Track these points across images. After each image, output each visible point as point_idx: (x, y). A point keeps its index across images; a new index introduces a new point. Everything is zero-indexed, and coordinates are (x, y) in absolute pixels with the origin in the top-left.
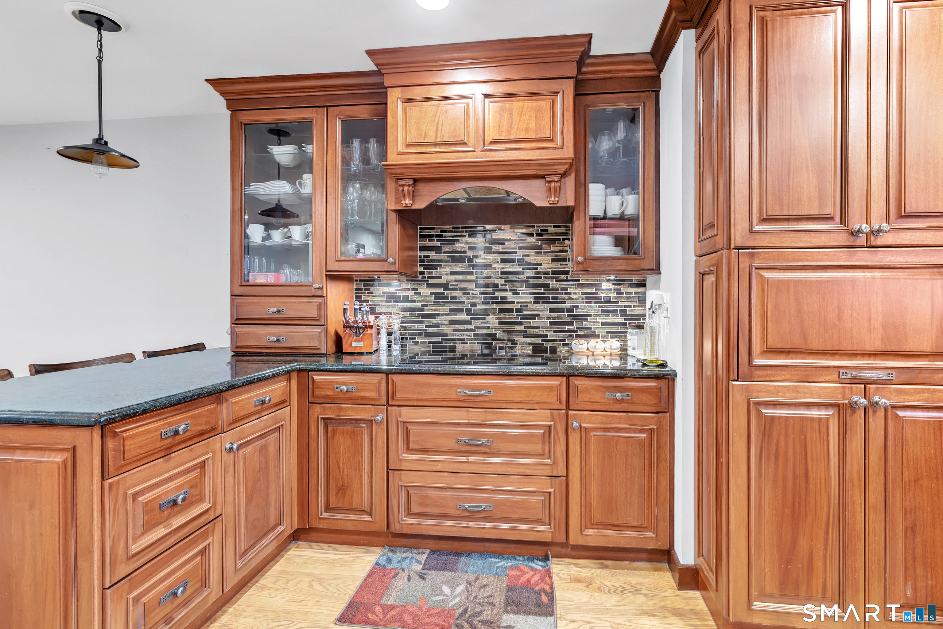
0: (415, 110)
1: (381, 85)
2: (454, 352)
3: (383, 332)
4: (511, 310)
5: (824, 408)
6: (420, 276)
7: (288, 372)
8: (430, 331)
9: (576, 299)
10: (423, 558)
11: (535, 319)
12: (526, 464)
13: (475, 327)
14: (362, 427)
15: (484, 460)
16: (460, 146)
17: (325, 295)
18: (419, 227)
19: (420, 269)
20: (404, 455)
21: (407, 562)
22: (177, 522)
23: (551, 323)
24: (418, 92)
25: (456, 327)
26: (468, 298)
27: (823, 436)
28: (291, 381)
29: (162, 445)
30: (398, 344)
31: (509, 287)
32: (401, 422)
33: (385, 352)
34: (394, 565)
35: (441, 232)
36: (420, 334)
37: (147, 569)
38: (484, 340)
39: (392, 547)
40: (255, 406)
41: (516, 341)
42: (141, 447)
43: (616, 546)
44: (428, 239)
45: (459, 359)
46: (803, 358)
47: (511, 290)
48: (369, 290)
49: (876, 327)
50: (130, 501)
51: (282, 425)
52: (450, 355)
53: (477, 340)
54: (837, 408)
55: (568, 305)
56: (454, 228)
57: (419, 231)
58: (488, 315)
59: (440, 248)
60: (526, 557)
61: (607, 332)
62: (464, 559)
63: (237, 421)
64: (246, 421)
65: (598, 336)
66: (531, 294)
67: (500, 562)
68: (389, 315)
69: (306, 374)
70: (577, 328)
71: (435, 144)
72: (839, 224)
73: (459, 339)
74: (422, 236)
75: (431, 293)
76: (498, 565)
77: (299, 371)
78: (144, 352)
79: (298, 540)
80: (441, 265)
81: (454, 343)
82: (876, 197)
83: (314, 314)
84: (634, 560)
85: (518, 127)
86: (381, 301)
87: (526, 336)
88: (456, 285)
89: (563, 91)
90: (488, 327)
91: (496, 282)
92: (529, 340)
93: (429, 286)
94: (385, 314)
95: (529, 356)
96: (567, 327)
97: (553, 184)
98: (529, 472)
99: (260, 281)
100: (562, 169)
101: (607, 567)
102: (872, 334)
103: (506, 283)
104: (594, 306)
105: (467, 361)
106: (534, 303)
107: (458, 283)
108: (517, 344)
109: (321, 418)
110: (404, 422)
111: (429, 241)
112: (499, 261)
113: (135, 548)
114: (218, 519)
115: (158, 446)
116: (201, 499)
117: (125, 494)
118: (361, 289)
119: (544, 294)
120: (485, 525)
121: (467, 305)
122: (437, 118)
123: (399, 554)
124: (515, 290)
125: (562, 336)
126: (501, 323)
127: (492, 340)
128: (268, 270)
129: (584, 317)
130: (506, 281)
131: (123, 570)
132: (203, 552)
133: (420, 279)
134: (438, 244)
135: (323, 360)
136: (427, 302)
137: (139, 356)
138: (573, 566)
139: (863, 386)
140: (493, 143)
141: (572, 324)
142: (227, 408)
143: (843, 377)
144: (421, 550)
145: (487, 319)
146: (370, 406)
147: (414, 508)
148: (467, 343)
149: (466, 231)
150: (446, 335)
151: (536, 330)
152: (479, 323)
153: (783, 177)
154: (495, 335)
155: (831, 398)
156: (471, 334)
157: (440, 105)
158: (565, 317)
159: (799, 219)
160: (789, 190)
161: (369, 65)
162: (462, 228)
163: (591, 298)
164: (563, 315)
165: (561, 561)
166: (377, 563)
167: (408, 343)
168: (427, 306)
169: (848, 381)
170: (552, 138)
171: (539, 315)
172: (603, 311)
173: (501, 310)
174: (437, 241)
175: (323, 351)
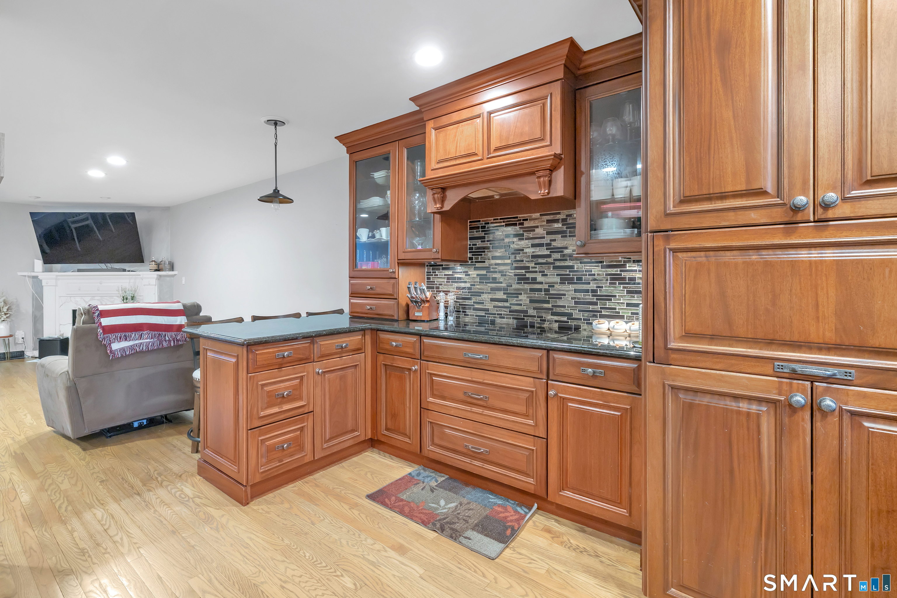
0: (442, 134)
1: (422, 120)
2: (494, 324)
3: (442, 305)
4: (540, 290)
5: (756, 402)
6: (470, 261)
7: (364, 330)
8: (477, 306)
9: (600, 280)
10: (441, 479)
11: (561, 298)
12: (513, 421)
13: (511, 304)
14: (406, 374)
15: (483, 412)
16: (472, 157)
17: (397, 277)
18: (469, 221)
19: (469, 255)
20: (430, 399)
21: (429, 479)
22: (286, 407)
23: (576, 303)
24: (445, 120)
25: (496, 304)
26: (505, 279)
27: (753, 434)
28: (366, 336)
29: (276, 361)
30: (453, 316)
31: (538, 269)
32: (428, 373)
33: (443, 321)
34: (420, 478)
35: (485, 224)
36: (470, 309)
37: (268, 427)
38: (518, 315)
39: (426, 466)
40: (336, 349)
41: (545, 318)
42: (265, 360)
43: (590, 514)
44: (475, 230)
45: (498, 330)
46: (729, 345)
47: (540, 272)
48: (435, 272)
49: (826, 315)
50: (260, 388)
51: (358, 365)
52: (491, 327)
53: (512, 315)
54: (774, 405)
55: (593, 286)
56: (494, 219)
57: (469, 224)
58: (521, 294)
59: (484, 238)
60: (517, 502)
61: (632, 313)
62: (468, 489)
63: (324, 356)
64: (330, 358)
65: (622, 317)
66: (557, 275)
67: (494, 499)
68: (446, 292)
69: (375, 332)
70: (601, 308)
71: (456, 158)
72: (775, 198)
73: (498, 314)
74: (471, 228)
75: (478, 275)
76: (490, 500)
77: (372, 329)
78: (307, 313)
79: (374, 448)
80: (484, 252)
81: (494, 317)
82: (826, 162)
83: (390, 290)
84: (615, 536)
85: (514, 133)
86: (443, 282)
87: (553, 314)
88: (496, 268)
89: (551, 94)
90: (521, 305)
91: (527, 265)
92: (556, 318)
93: (476, 269)
94: (444, 291)
95: (556, 332)
96: (591, 307)
97: (542, 179)
98: (516, 428)
99: (364, 268)
100: (548, 164)
101: (584, 531)
102: (821, 324)
103: (536, 266)
104: (618, 287)
105: (505, 333)
106: (560, 283)
107: (497, 267)
108: (545, 321)
109: (383, 364)
110: (431, 374)
111: (476, 232)
112: (530, 246)
113: (262, 414)
114: (311, 413)
115: (274, 362)
116: (300, 398)
117: (257, 384)
118: (430, 272)
119: (569, 275)
120: (484, 465)
121: (504, 285)
122: (457, 138)
123: (427, 473)
124: (544, 272)
125: (586, 315)
126: (531, 301)
127: (524, 316)
128: (368, 260)
129: (609, 297)
130: (536, 264)
131: (257, 423)
132: (302, 429)
133: (469, 263)
134: (483, 234)
135: (396, 324)
136: (475, 282)
137: (304, 315)
138: (553, 521)
139: (808, 383)
140: (497, 149)
141: (596, 304)
142: (317, 347)
143: (778, 370)
144: (442, 475)
145: (520, 297)
146: (410, 359)
147: (436, 441)
148: (504, 318)
149: (504, 222)
150: (487, 310)
151: (562, 309)
152: (514, 301)
153: (702, 155)
154: (526, 312)
155: (762, 392)
156: (508, 310)
157: (459, 126)
158: (589, 297)
159: (723, 196)
160: (709, 168)
161: (413, 107)
162: (500, 219)
163: (616, 279)
164: (588, 295)
165: (546, 515)
166: (410, 474)
167: (462, 315)
168: (474, 285)
169: (787, 375)
170: (542, 138)
171: (564, 295)
172: (629, 292)
173: (532, 290)
174: (482, 231)
175: (396, 318)
